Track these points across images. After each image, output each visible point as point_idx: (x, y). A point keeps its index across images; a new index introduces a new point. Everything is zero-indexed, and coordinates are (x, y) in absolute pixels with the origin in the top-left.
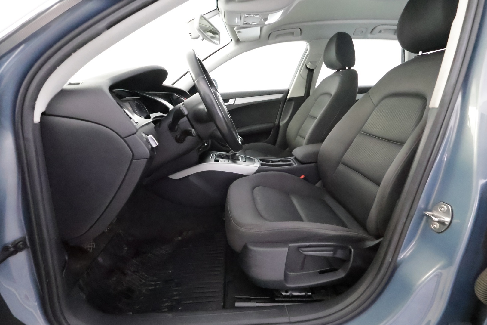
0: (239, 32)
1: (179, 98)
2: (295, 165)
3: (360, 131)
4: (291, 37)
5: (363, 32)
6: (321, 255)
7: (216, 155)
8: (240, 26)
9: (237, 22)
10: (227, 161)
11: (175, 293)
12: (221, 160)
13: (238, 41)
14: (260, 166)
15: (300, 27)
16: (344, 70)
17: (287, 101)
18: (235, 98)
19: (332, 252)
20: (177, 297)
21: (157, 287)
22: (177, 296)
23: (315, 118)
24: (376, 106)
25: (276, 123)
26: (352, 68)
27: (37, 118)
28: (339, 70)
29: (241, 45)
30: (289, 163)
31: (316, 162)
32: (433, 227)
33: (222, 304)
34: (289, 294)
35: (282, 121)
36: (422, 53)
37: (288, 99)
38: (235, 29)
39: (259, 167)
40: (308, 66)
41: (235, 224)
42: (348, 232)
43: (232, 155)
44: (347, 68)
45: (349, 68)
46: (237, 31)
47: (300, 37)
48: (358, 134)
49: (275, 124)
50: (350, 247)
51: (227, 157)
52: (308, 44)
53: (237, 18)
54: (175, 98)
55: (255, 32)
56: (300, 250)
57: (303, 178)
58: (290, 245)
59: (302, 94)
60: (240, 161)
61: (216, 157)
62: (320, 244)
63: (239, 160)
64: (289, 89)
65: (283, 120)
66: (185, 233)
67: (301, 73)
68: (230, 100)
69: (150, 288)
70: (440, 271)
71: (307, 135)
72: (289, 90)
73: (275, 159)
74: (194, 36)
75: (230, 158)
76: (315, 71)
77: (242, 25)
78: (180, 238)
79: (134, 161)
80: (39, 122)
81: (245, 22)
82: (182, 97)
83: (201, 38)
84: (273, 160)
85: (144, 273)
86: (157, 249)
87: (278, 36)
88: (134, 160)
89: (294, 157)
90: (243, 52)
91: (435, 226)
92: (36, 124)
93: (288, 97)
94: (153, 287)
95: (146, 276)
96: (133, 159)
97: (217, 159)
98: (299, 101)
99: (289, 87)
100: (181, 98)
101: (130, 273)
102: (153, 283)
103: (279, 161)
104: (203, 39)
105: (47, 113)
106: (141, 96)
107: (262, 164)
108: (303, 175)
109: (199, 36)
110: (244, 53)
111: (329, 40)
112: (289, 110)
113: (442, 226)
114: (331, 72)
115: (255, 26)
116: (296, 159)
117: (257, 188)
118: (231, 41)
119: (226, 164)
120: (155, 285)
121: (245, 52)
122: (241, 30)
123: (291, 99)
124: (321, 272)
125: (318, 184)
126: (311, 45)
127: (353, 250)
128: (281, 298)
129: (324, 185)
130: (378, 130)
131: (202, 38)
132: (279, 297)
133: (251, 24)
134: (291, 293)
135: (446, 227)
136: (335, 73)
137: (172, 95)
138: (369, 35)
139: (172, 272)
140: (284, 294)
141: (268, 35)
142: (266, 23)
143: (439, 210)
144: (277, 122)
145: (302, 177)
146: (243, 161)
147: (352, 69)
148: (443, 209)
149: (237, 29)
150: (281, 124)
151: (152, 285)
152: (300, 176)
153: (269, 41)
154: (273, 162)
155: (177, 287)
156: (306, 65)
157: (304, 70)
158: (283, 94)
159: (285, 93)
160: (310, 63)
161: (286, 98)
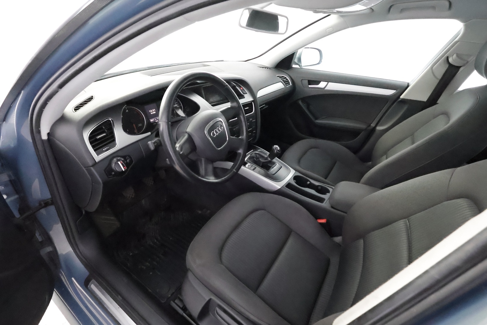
2: (323, 203)
10: (254, 167)
12: (250, 164)
14: (285, 186)
17: (398, 101)
18: (328, 82)
29: (346, 18)
35: (380, 125)
37: (400, 99)
39: (282, 188)
40: (450, 60)
47: (448, 13)
49: (370, 126)
56: (216, 309)
58: (213, 298)
64: (410, 84)
65: (382, 125)
67: (433, 67)
68: (322, 82)
72: (408, 86)
76: (461, 69)
82: (238, 86)
84: (312, 181)
87: (402, 10)
90: (348, 27)
93: (402, 97)
96: (92, 182)
97: (247, 161)
121: (352, 27)
123: (404, 101)
126: (467, 27)
141: (388, 8)
144: (373, 125)
150: (378, 128)
156: (448, 58)
157: (440, 64)
158: (395, 91)
159: (398, 90)
160: (455, 56)
161: (399, 97)
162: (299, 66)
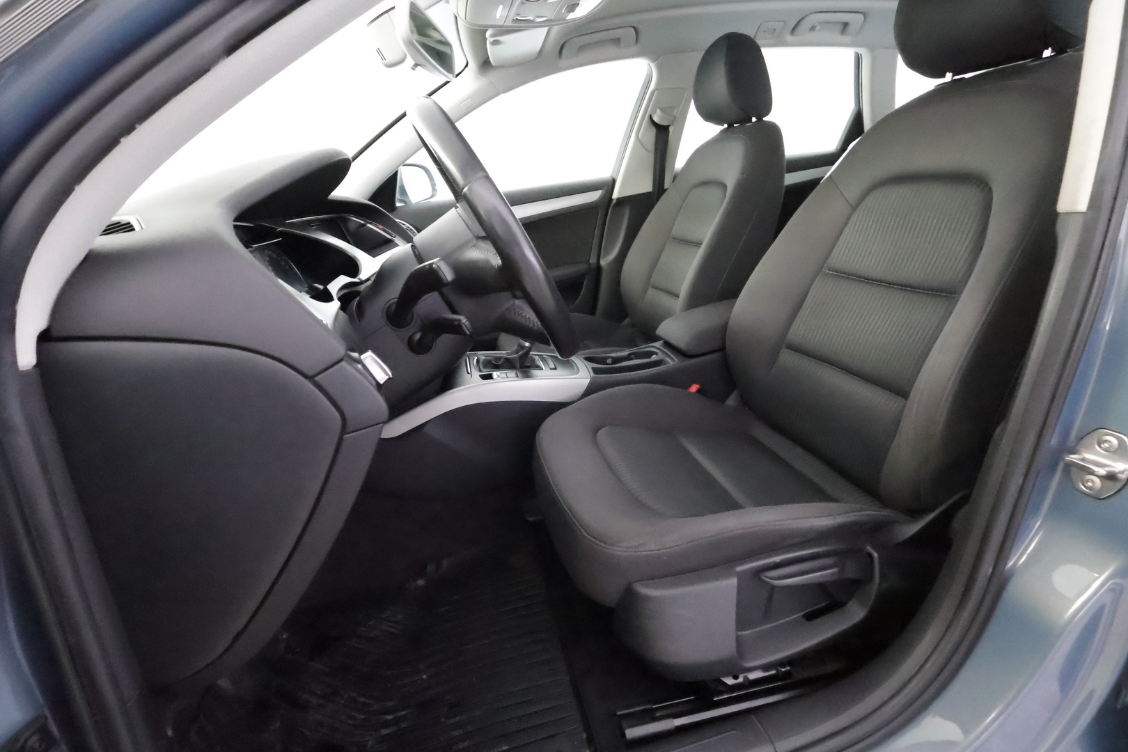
0: (495, 43)
1: (363, 225)
2: (672, 362)
3: (822, 266)
4: (611, 49)
5: (775, 29)
6: (810, 582)
7: (481, 361)
8: (502, 26)
9: (498, 17)
10: (512, 374)
11: (456, 733)
12: (498, 373)
13: (485, 64)
14: (592, 374)
15: (633, 25)
16: (748, 125)
17: (612, 205)
19: (835, 570)
20: (466, 744)
21: (403, 725)
22: (464, 741)
23: (698, 244)
24: (854, 208)
25: (590, 261)
26: (764, 119)
27: (26, 355)
28: (730, 126)
29: (493, 76)
30: (654, 358)
31: (722, 349)
32: (1085, 487)
33: (585, 735)
34: (741, 680)
35: (605, 256)
36: (953, 76)
37: (614, 201)
38: (488, 34)
39: (592, 378)
40: (656, 119)
41: (590, 537)
42: (856, 513)
43: (521, 357)
44: (754, 119)
45: (760, 119)
46: (492, 40)
47: (635, 49)
48: (819, 277)
49: (590, 264)
50: (869, 548)
51: (507, 365)
52: (652, 65)
53: (501, 7)
54: (352, 227)
55: (531, 41)
56: (764, 578)
57: (699, 391)
58: (739, 569)
59: (646, 186)
60: (542, 369)
61: (481, 367)
62: (806, 555)
63: (538, 367)
64: (614, 177)
65: (607, 253)
66: (430, 568)
67: (640, 136)
69: (385, 732)
70: (1118, 580)
71: (684, 288)
72: (614, 181)
73: (617, 351)
74: (390, 58)
75: (518, 365)
76: (671, 129)
77: (509, 23)
78: (421, 582)
79: (346, 436)
80: (36, 366)
81: (518, 14)
82: (370, 223)
83: (410, 62)
84: (613, 355)
85: (354, 694)
86: (371, 623)
87: (582, 48)
88: (347, 434)
89: (661, 342)
90: (498, 94)
91: (1090, 484)
92: (24, 375)
93: (615, 196)
94: (393, 729)
95: (362, 700)
96: (344, 429)
97: (486, 372)
98: (641, 206)
99: (613, 171)
100: (369, 225)
101: (314, 701)
102: (390, 717)
103: (628, 358)
104: (416, 65)
105: (55, 333)
106: (281, 234)
107: (596, 371)
108: (696, 383)
109: (405, 57)
110: (502, 95)
111: (704, 52)
112: (618, 228)
113: (1109, 483)
114: (714, 130)
115: (540, 25)
116: (668, 344)
117: (600, 432)
118: (467, 66)
119: (514, 382)
120: (396, 721)
121: (504, 92)
122: (501, 38)
123: (622, 201)
124: (810, 617)
125: (731, 401)
126: (660, 69)
127: (875, 555)
128: (726, 693)
129: (745, 401)
130: (871, 265)
131: (413, 63)
132: (721, 693)
133: (532, 21)
134: (746, 678)
135: (1119, 485)
136: (723, 132)
137: (346, 221)
138: (789, 38)
139: (428, 677)
140: (730, 681)
141: (559, 48)
142: (572, 16)
143: (1097, 450)
144: (593, 260)
145: (694, 388)
146: (551, 369)
147: (766, 122)
148: (1106, 445)
149: (492, 36)
150: (603, 263)
151: (386, 724)
152: (690, 386)
153: (563, 63)
154: (616, 360)
155: (456, 716)
156: (651, 117)
157: (646, 129)
158: (601, 191)
159: (605, 188)
160: (658, 111)
161: (611, 199)
162: (405, 202)
